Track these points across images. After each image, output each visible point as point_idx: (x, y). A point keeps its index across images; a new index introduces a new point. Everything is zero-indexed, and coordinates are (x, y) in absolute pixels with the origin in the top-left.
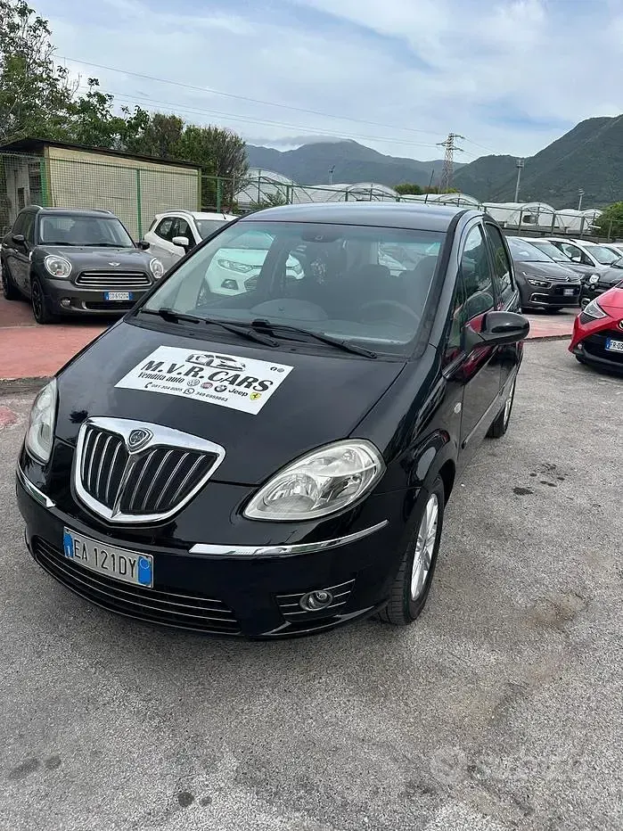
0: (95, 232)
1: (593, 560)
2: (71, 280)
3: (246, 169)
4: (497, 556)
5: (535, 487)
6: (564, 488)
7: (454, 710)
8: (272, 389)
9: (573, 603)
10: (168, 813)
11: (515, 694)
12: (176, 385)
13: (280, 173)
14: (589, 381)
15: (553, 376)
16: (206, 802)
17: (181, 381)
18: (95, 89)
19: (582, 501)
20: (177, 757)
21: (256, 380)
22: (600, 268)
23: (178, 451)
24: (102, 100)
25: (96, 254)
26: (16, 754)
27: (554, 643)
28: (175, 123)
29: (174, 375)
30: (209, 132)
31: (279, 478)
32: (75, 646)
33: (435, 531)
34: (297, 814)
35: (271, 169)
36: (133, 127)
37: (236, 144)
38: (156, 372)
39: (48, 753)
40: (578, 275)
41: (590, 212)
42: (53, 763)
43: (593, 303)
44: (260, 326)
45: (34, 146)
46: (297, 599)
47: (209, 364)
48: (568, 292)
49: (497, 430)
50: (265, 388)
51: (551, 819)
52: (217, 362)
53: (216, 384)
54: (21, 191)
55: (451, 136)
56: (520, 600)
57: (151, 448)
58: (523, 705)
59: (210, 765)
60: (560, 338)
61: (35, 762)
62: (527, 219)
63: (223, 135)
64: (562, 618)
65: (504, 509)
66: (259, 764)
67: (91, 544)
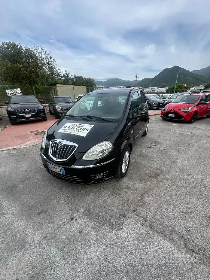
0: (66, 100)
1: (164, 162)
2: (61, 110)
3: (96, 85)
4: (142, 162)
5: (152, 146)
6: (158, 146)
7: (131, 197)
8: (89, 131)
9: (159, 172)
10: (68, 222)
11: (145, 193)
12: (69, 131)
13: (102, 85)
14: (165, 123)
15: (157, 122)
16: (76, 220)
17: (70, 130)
18: (66, 72)
19: (162, 149)
20: (72, 210)
21: (86, 129)
22: (168, 99)
23: (68, 146)
24: (67, 75)
25: (65, 104)
26: (39, 210)
27: (154, 181)
28: (81, 77)
29: (69, 129)
30: (88, 79)
31: (89, 151)
32: (54, 185)
33: (128, 158)
34: (95, 222)
35: (101, 85)
36: (73, 79)
37: (93, 80)
38: (66, 128)
39: (45, 209)
40: (163, 101)
41: (166, 88)
42: (46, 211)
43: (165, 106)
44: (88, 117)
45: (54, 84)
46: (96, 176)
47: (76, 126)
48: (161, 105)
49: (144, 135)
50: (87, 130)
51: (151, 223)
52: (78, 125)
53: (77, 130)
54: (53, 93)
55: (137, 75)
56: (147, 172)
57: (63, 145)
58: (146, 195)
59: (78, 211)
60: (159, 114)
61: (43, 211)
62: (153, 91)
63: (91, 79)
64: (156, 175)
65: (145, 151)
66: (88, 211)
67: (52, 166)
